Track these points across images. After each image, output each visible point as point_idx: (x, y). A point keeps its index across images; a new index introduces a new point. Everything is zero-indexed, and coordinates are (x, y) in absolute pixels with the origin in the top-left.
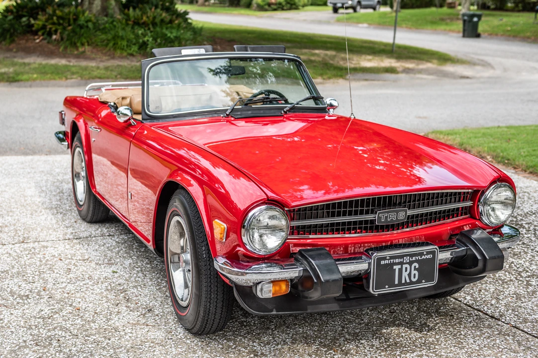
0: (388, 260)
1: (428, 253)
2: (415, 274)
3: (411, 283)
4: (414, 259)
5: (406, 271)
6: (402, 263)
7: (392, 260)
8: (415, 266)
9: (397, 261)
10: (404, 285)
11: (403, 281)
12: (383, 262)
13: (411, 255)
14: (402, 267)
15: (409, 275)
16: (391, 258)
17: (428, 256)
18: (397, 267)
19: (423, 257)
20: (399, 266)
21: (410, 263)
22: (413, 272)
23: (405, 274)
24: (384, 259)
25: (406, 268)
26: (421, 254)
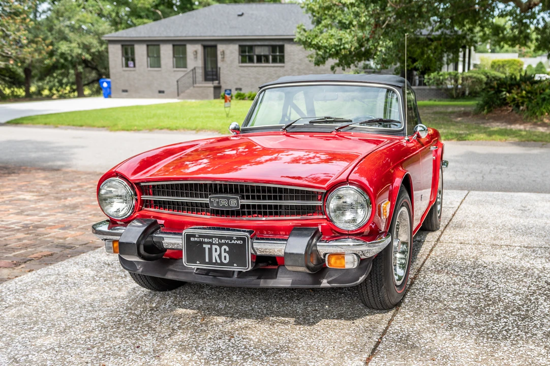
0: (198, 238)
1: (238, 239)
2: (225, 257)
3: (222, 264)
4: (223, 241)
5: (216, 251)
6: (211, 244)
7: (201, 239)
8: (225, 249)
9: (206, 240)
10: (214, 264)
11: (214, 261)
12: (192, 239)
13: (221, 238)
14: (211, 247)
15: (220, 256)
16: (200, 236)
17: (239, 242)
18: (207, 247)
19: (233, 242)
20: (209, 246)
21: (220, 245)
22: (223, 254)
23: (215, 255)
24: (194, 236)
25: (216, 249)
26: (231, 239)
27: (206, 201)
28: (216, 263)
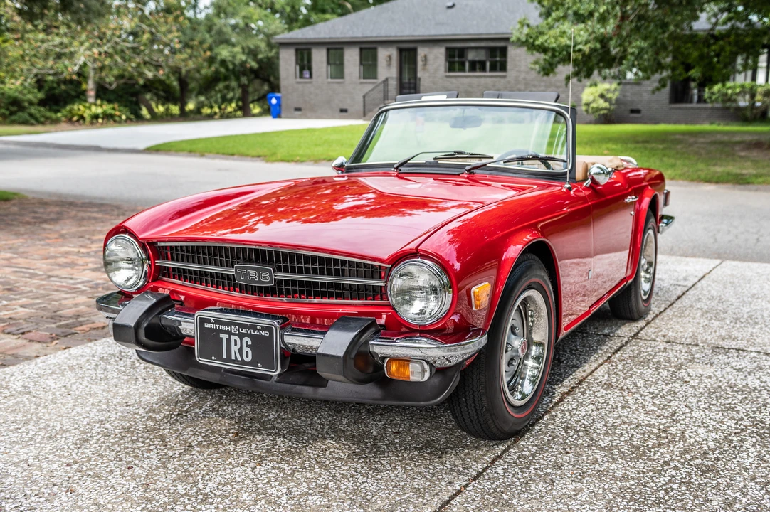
0: (213, 323)
1: (263, 329)
2: (247, 352)
3: (243, 362)
4: (244, 331)
5: (236, 344)
6: (230, 333)
7: (218, 326)
8: (247, 342)
9: (223, 328)
11: (233, 358)
12: (206, 325)
13: (242, 326)
14: (230, 337)
15: (240, 350)
16: (217, 322)
17: (264, 333)
18: (224, 337)
19: (257, 332)
20: (227, 336)
21: (241, 336)
22: (245, 349)
23: (235, 349)
24: (208, 321)
25: (235, 341)
26: (254, 328)
27: (231, 271)
28: (235, 361)
